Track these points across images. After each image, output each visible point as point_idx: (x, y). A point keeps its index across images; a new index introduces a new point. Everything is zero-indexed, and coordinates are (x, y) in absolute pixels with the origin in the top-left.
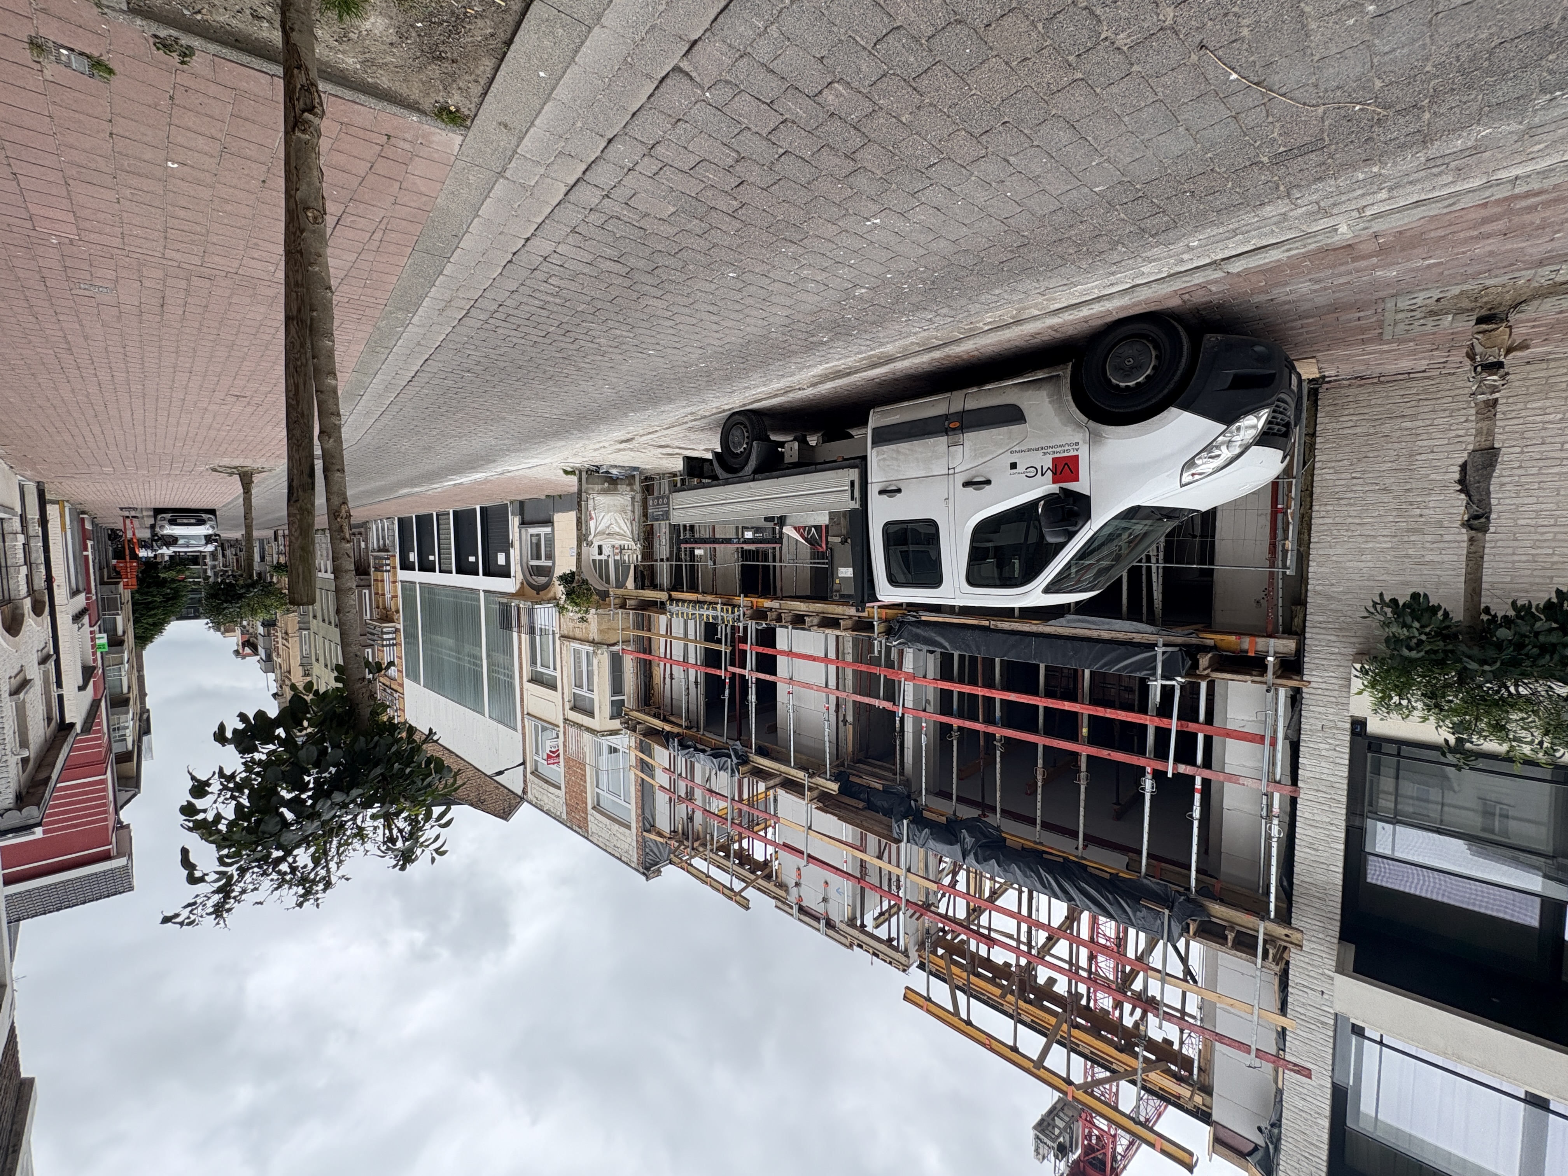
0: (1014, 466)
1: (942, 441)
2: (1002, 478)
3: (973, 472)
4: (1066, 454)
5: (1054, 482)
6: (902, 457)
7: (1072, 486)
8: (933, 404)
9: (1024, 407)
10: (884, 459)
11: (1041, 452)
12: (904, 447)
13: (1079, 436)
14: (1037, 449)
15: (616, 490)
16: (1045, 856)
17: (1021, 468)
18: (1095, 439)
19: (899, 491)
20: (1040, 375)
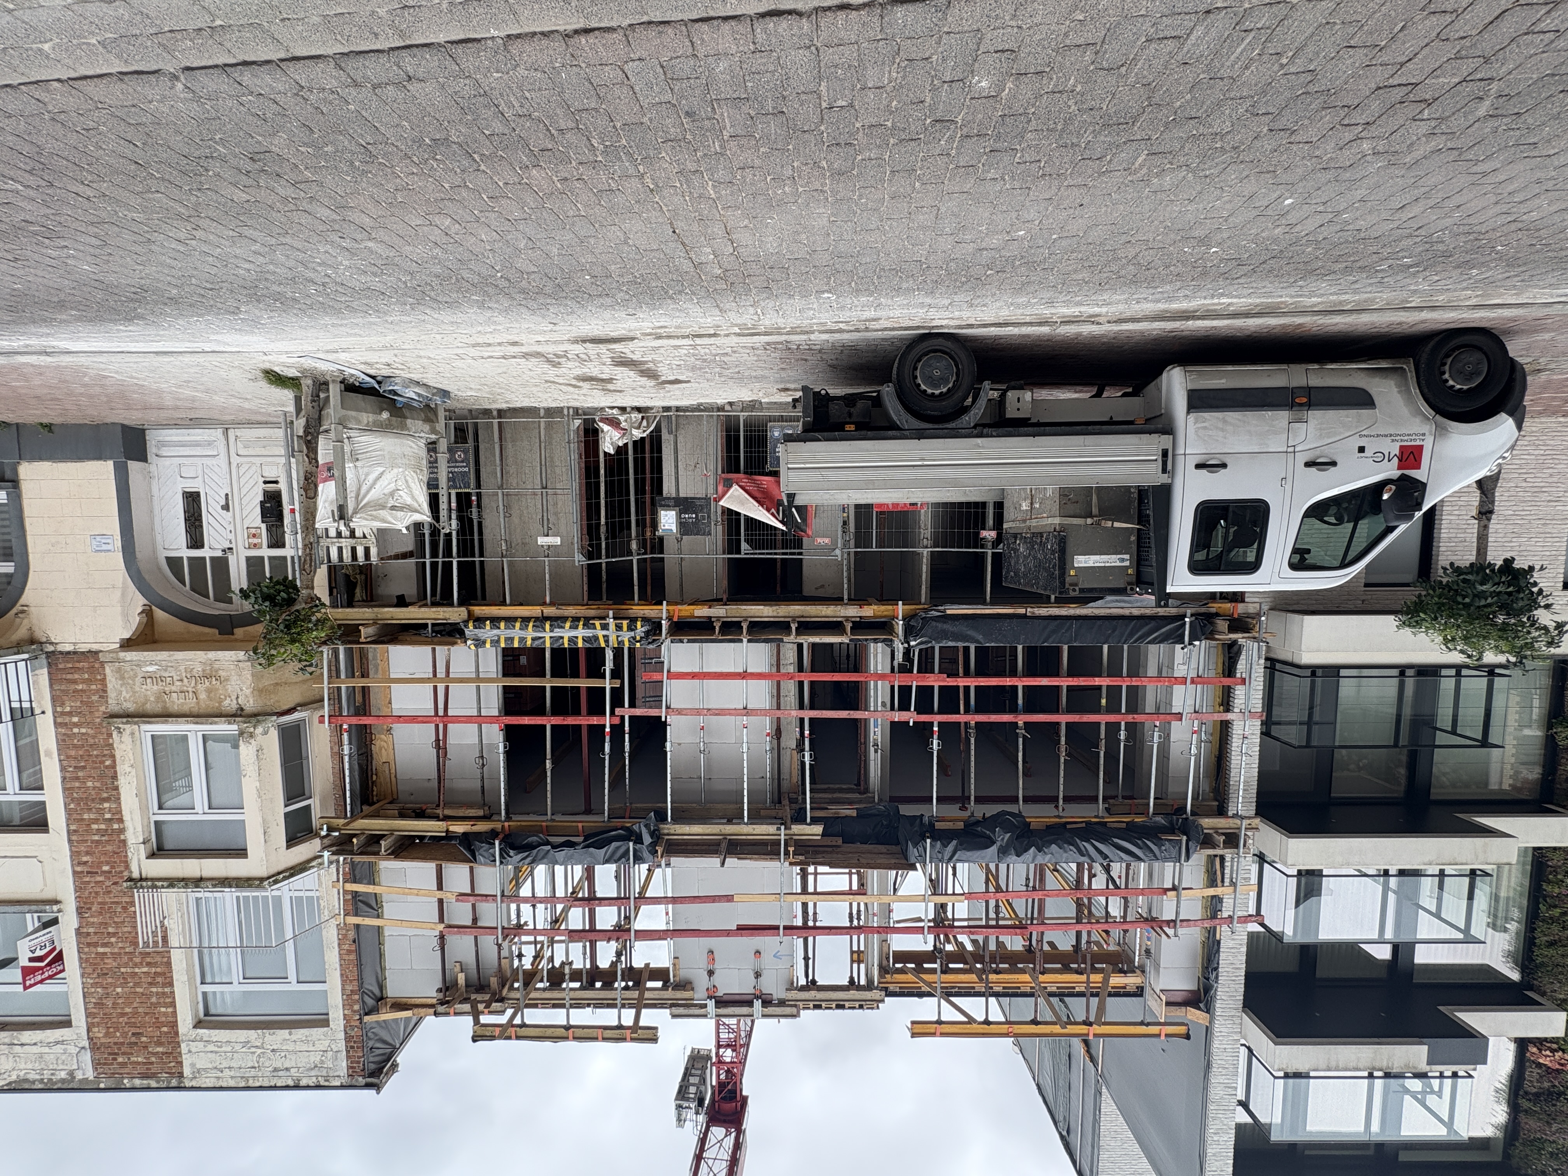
0: (1362, 450)
1: (1283, 416)
2: (1348, 460)
3: (1317, 452)
4: (1413, 443)
5: (1399, 468)
6: (1230, 428)
7: (1413, 473)
8: (1269, 374)
9: (1373, 391)
10: (1205, 428)
11: (1389, 439)
12: (1233, 416)
13: (1427, 428)
14: (1386, 436)
15: (404, 427)
16: (1068, 826)
17: (1368, 452)
18: (1440, 432)
19: (1224, 466)
20: (1384, 365)
